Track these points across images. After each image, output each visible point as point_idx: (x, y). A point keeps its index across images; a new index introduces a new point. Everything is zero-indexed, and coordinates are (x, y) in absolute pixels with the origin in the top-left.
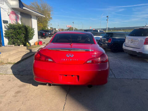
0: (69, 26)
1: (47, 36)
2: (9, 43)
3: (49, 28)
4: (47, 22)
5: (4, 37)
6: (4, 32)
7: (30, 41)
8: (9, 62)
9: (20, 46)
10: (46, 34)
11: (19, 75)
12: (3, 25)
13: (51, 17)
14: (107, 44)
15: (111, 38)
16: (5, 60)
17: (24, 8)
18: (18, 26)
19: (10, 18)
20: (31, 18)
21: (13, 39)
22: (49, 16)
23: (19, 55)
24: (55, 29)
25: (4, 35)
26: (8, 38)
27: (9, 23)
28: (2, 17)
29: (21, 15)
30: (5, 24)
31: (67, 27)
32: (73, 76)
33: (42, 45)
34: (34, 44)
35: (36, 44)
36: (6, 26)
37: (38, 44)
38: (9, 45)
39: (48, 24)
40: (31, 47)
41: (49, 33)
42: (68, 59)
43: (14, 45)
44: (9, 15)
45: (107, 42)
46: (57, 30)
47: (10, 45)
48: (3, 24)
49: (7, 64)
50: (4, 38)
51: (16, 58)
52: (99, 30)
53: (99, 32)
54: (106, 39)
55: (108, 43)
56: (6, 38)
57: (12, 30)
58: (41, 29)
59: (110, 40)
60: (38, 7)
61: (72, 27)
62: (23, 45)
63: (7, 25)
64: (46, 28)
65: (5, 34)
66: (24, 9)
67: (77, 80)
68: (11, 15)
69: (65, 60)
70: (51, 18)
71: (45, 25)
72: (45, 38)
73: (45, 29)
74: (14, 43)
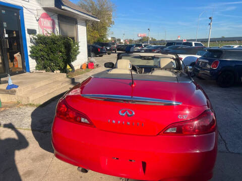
0: (142, 35)
1: (104, 53)
2: (38, 68)
3: (110, 39)
4: (106, 29)
5: (29, 57)
6: (29, 50)
7: (73, 64)
8: (31, 102)
9: (55, 72)
10: (102, 49)
11: (40, 131)
12: (28, 37)
13: (112, 20)
14: (209, 72)
15: (217, 60)
16: (24, 99)
17: (63, 7)
18: (52, 39)
19: (40, 24)
20: (76, 23)
21: (43, 60)
22: (109, 19)
23: (48, 89)
24: (119, 40)
25: (29, 54)
26: (37, 59)
27: (38, 33)
28: (25, 23)
29: (58, 20)
30: (31, 36)
31: (139, 36)
32: (133, 161)
33: (93, 68)
34: (81, 68)
35: (84, 67)
36: (32, 38)
37: (87, 67)
38: (37, 71)
39: (108, 32)
40: (75, 73)
41: (108, 48)
42: (121, 122)
43: (44, 71)
44: (38, 20)
45: (209, 66)
46: (122, 41)
47: (39, 70)
48: (27, 35)
49: (26, 105)
50: (30, 59)
51: (42, 95)
52: (193, 43)
53: (194, 45)
54: (207, 61)
55: (211, 70)
56: (33, 58)
57: (41, 46)
58: (96, 40)
59: (216, 63)
60: (93, 4)
61: (147, 36)
62: (59, 71)
63: (35, 37)
64: (104, 39)
65: (31, 52)
66: (63, 9)
67: (141, 170)
68: (42, 19)
69: (117, 122)
70: (112, 23)
71: (103, 35)
72: (102, 56)
73: (102, 41)
74: (45, 68)
